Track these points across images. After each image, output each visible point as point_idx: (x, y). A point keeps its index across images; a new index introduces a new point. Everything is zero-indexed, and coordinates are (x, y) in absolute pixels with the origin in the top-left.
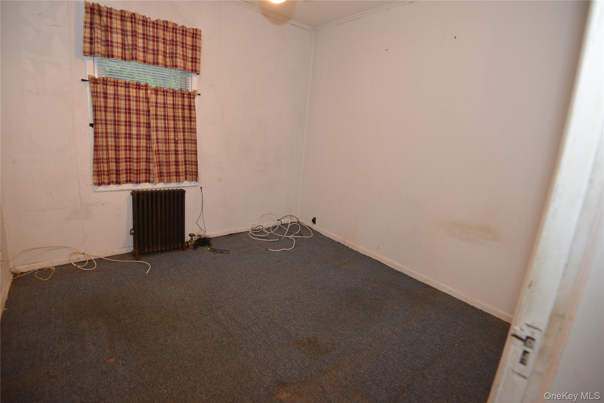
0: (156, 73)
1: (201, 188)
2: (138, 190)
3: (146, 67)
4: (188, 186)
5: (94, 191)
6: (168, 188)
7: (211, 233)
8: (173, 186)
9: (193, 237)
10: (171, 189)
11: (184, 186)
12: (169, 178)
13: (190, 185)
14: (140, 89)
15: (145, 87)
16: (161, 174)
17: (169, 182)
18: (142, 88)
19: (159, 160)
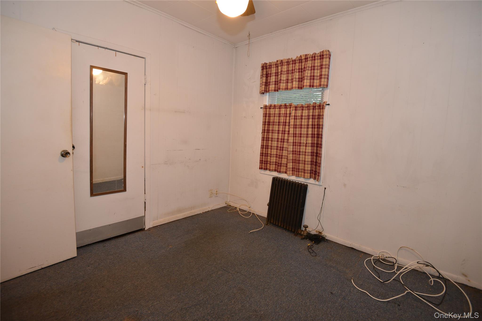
0: (289, 98)
1: (325, 188)
2: (280, 178)
3: (292, 94)
4: (314, 184)
5: (261, 172)
6: (298, 181)
7: (329, 235)
8: (301, 180)
9: (306, 228)
10: (300, 182)
11: (310, 183)
12: (298, 173)
13: (314, 183)
14: (287, 108)
15: (289, 106)
16: (293, 169)
17: (298, 177)
18: (288, 107)
19: (295, 159)
